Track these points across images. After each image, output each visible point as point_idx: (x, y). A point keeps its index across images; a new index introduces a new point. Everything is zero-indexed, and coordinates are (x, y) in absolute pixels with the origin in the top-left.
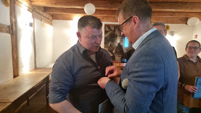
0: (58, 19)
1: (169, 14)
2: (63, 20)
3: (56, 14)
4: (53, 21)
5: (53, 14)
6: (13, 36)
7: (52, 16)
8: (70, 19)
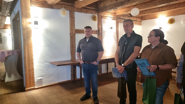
0: (146, 19)
3: (145, 16)
4: (142, 21)
6: (99, 35)
7: (142, 18)
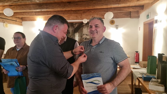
0: (26, 21)
1: (104, 11)
2: (29, 21)
3: (25, 17)
4: (23, 22)
5: (22, 17)
7: (22, 19)
8: (34, 20)
